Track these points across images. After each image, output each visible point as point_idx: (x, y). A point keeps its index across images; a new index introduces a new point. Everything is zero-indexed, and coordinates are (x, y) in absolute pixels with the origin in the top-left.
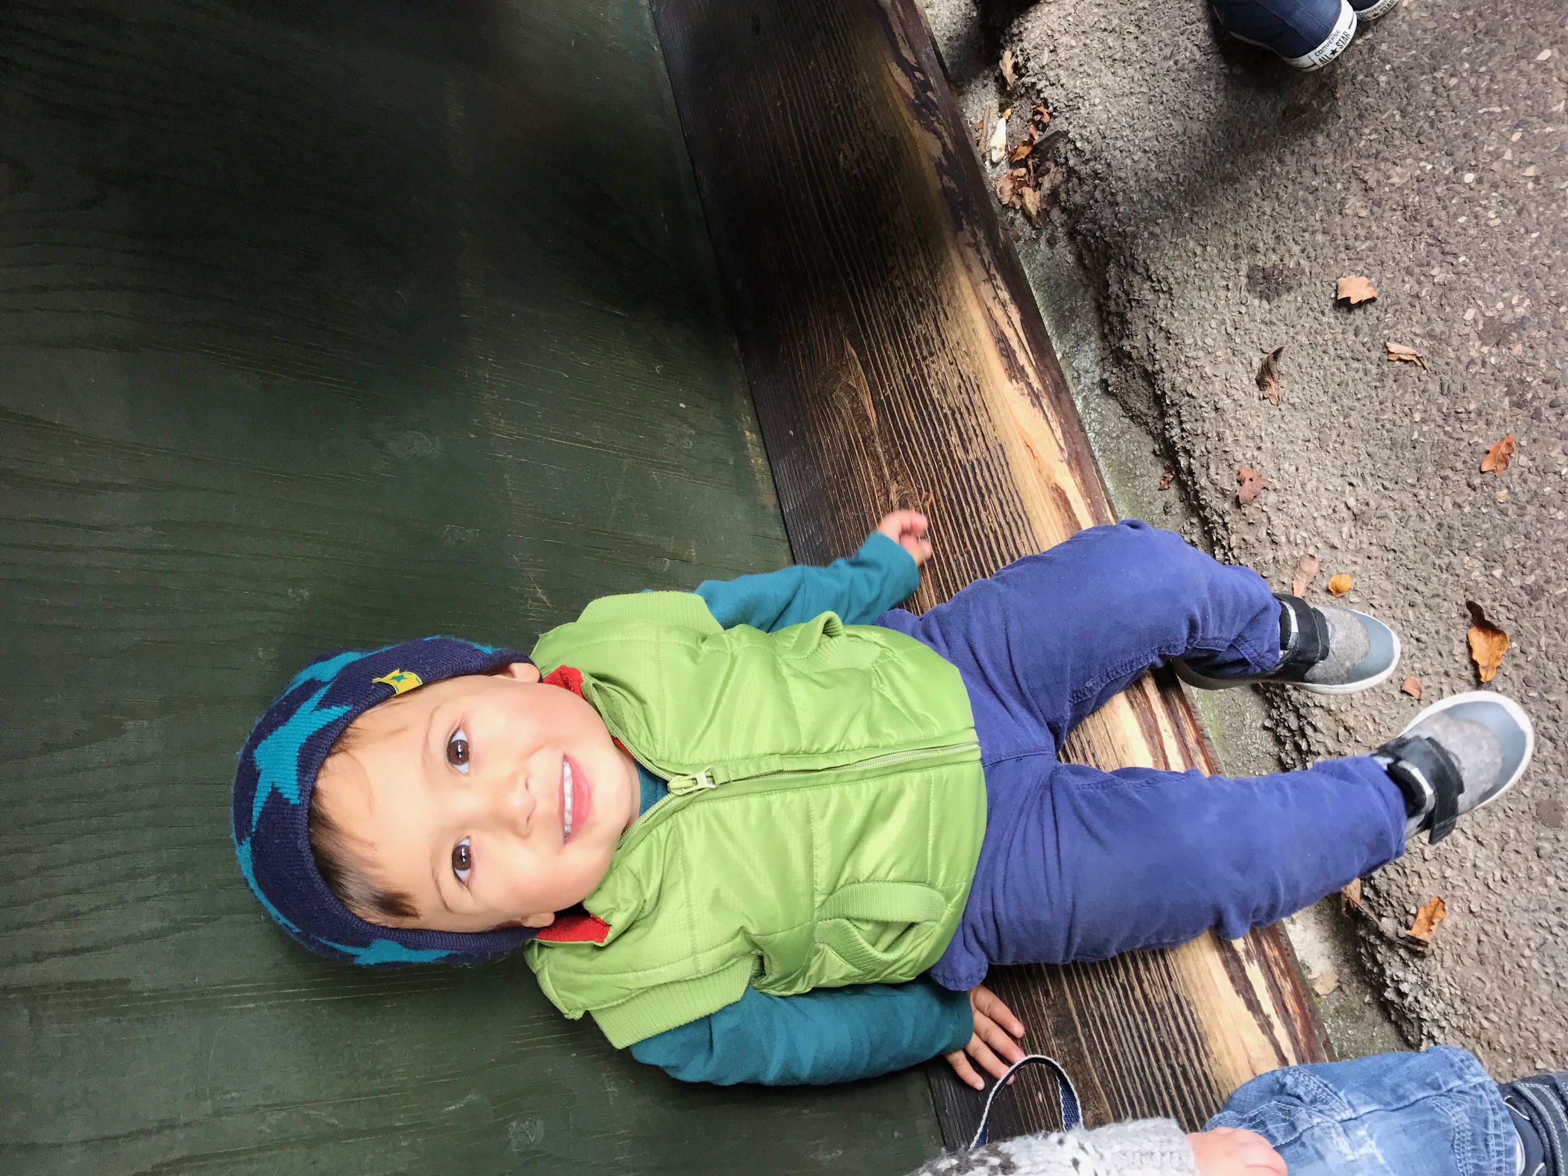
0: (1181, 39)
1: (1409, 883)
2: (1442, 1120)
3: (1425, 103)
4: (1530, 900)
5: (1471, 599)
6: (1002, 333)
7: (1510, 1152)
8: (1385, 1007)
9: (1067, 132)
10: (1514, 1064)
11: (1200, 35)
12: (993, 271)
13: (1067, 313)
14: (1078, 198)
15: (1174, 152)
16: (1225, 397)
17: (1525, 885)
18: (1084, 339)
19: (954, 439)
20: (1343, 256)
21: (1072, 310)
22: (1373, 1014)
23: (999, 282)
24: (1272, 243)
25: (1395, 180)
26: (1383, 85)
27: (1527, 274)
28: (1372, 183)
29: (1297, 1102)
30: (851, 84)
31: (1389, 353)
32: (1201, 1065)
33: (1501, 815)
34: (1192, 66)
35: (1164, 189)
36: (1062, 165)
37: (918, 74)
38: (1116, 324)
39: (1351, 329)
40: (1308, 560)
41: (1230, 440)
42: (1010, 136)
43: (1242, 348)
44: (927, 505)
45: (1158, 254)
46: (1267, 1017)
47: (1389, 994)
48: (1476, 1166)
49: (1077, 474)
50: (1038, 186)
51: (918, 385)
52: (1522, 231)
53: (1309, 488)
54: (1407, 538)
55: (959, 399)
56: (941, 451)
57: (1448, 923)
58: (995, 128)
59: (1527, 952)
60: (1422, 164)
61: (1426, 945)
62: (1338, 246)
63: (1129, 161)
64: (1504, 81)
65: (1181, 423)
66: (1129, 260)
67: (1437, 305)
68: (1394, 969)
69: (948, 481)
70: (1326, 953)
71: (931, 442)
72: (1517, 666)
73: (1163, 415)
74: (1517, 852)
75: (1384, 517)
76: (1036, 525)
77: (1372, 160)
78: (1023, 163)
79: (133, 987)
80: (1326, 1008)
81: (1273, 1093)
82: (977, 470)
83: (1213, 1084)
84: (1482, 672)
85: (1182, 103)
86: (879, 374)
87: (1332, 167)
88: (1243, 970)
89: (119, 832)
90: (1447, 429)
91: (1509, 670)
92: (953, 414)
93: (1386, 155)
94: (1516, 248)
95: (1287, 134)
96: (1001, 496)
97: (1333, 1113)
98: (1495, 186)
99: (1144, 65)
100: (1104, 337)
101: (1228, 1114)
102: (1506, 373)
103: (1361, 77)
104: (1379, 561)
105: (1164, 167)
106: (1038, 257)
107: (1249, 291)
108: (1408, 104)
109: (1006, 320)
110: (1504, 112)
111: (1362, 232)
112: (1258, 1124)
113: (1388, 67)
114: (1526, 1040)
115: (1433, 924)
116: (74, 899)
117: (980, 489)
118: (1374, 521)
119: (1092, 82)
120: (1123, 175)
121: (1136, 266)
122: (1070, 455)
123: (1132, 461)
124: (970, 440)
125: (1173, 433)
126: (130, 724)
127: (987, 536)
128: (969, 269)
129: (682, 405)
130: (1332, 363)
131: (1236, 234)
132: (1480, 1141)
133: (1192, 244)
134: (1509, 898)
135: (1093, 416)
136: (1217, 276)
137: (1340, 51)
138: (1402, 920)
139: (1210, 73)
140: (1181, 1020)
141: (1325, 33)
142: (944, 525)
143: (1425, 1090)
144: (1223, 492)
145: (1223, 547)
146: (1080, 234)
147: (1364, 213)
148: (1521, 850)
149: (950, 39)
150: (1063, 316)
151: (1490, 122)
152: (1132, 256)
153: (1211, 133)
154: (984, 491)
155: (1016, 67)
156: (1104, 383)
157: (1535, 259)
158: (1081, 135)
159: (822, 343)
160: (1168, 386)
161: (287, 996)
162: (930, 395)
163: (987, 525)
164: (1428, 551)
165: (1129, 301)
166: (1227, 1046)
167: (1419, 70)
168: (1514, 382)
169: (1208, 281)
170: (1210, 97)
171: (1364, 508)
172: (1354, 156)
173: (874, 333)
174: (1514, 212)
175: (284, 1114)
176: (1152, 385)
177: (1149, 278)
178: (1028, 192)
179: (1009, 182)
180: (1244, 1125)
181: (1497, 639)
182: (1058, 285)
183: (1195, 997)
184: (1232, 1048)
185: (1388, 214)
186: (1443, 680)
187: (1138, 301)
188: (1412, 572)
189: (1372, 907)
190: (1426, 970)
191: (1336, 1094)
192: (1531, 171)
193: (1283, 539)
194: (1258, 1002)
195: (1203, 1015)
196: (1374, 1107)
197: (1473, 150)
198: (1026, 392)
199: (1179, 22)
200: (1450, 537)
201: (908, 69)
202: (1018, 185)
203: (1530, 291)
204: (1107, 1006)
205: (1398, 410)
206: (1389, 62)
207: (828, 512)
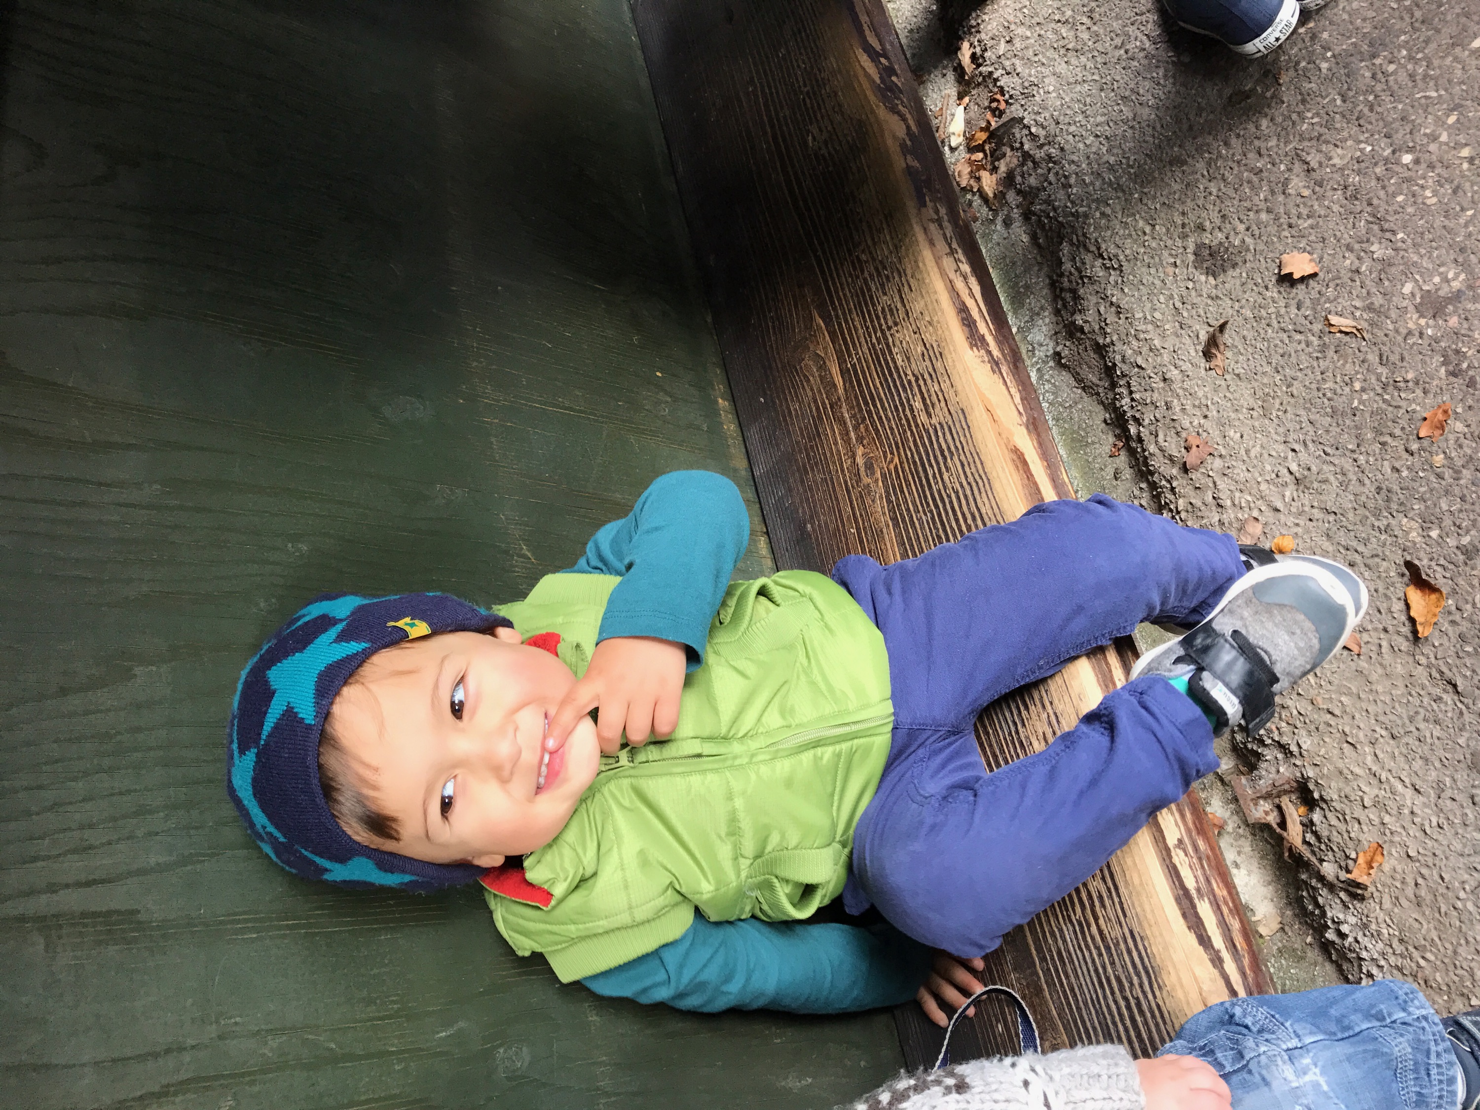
0: (1131, 29)
1: (1350, 829)
2: (1385, 1050)
3: (1364, 88)
4: (1465, 846)
5: (1408, 558)
6: (964, 303)
7: (1452, 1081)
8: (1326, 947)
9: (1023, 119)
10: (1451, 1000)
11: (1149, 26)
12: (955, 245)
13: (1022, 290)
14: (1033, 181)
15: (1124, 136)
16: (1173, 368)
17: (1460, 831)
18: (1038, 314)
19: (918, 404)
20: (1286, 233)
21: (1027, 287)
22: (1314, 954)
23: (960, 255)
24: (1218, 222)
25: (1336, 161)
26: (1324, 71)
27: (1462, 250)
28: (1314, 164)
29: (1245, 1031)
30: (819, 70)
31: (1331, 325)
32: (1155, 997)
33: (1438, 764)
34: (1142, 54)
35: (1115, 171)
36: (1017, 149)
37: (883, 60)
38: (1069, 300)
39: (1293, 303)
40: (1252, 523)
41: (1178, 409)
42: (968, 122)
43: (1190, 322)
44: (892, 467)
45: (1109, 233)
46: (1217, 952)
47: (1330, 935)
48: (1419, 1094)
49: (1034, 437)
50: (994, 170)
51: (884, 354)
52: (1458, 208)
53: (1252, 454)
54: (1347, 501)
55: (922, 367)
56: (906, 416)
57: (1386, 867)
58: (953, 115)
59: (1462, 895)
60: (1362, 146)
61: (1365, 888)
62: (1281, 225)
63: (1081, 146)
64: (1440, 67)
65: (1131, 393)
66: (1081, 239)
67: (1377, 280)
68: (1334, 912)
69: (912, 444)
70: (1269, 896)
71: (896, 407)
72: (1453, 622)
73: (1113, 385)
74: (1454, 800)
75: (1326, 481)
76: (996, 485)
77: (1314, 142)
78: (980, 148)
79: (141, 917)
80: (1269, 948)
81: (1222, 1023)
82: (940, 434)
83: (1166, 1015)
84: (1420, 628)
85: (1132, 90)
86: (846, 344)
87: (1275, 150)
88: (1194, 907)
89: (129, 771)
90: (1386, 397)
91: (1446, 626)
92: (917, 380)
93: (1328, 137)
94: (1452, 225)
95: (1232, 119)
96: (963, 458)
97: (1280, 1042)
98: (1431, 166)
99: (1096, 54)
100: (1057, 312)
101: (1179, 1043)
102: (1443, 344)
103: (1303, 64)
104: (1320, 524)
105: (1115, 151)
106: (995, 237)
107: (1196, 268)
108: (1349, 89)
109: (967, 291)
110: (1440, 96)
111: (1304, 211)
112: (1207, 1052)
113: (1329, 54)
114: (1461, 978)
115: (1372, 868)
116: (87, 833)
117: (942, 452)
118: (1316, 485)
119: (1046, 71)
120: (1076, 158)
121: (1088, 244)
122: (1028, 420)
123: (1084, 430)
124: (933, 405)
125: (1123, 402)
126: (138, 670)
127: (949, 496)
128: (932, 243)
129: (659, 374)
130: (1274, 335)
131: (1183, 214)
132: (1421, 1070)
133: (1141, 223)
134: (1445, 843)
135: (1046, 387)
136: (1165, 253)
137: (1283, 38)
138: (1343, 864)
139: (1158, 61)
140: (1135, 954)
141: (1269, 21)
142: (908, 485)
143: (1370, 1021)
144: (1171, 459)
145: (1171, 510)
146: (1034, 214)
147: (1306, 193)
148: (1457, 798)
149: (911, 31)
150: (1019, 292)
151: (1427, 106)
152: (1084, 235)
153: (1160, 119)
154: (946, 453)
155: (974, 57)
156: (1057, 355)
157: (1470, 235)
158: (1035, 120)
159: (791, 315)
160: (1118, 358)
161: (288, 927)
162: (895, 363)
163: (949, 485)
164: (1367, 513)
165: (1081, 278)
166: (1179, 979)
167: (1359, 57)
168: (1450, 353)
169: (1157, 259)
170: (1158, 84)
171: (1306, 473)
172: (1297, 138)
173: (841, 304)
174: (1450, 191)
175: (285, 1038)
176: (1103, 357)
177: (1101, 256)
178: (985, 175)
179: (967, 165)
180: (1194, 1053)
181: (1434, 597)
182: (1014, 263)
183: (1148, 932)
184: (1184, 981)
185: (1329, 193)
186: (1382, 636)
187: (1090, 278)
188: (1352, 534)
189: (1313, 853)
190: (1365, 912)
191: (1282, 1024)
192: (1465, 152)
193: (1228, 503)
194: (1209, 938)
195: (1156, 949)
196: (1320, 1037)
197: (1411, 133)
198: (986, 359)
199: (1129, 13)
200: (1388, 500)
201: (874, 55)
202: (976, 169)
203: (1466, 266)
204: (1064, 941)
205: (1338, 379)
206: (1330, 50)
207: (797, 474)
